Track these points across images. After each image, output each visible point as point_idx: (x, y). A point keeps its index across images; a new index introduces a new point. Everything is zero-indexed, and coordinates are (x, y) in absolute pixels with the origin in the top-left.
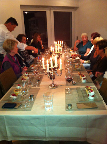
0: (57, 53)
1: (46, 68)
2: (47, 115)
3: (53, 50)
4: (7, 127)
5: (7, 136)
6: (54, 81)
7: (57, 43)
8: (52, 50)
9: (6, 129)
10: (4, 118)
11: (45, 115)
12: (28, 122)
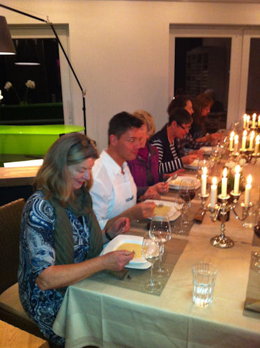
0: (245, 150)
1: (208, 195)
2: (195, 317)
3: (237, 142)
4: (104, 321)
5: (102, 339)
6: (225, 230)
7: (251, 119)
8: (234, 141)
9: (101, 323)
10: (100, 302)
11: (191, 316)
12: (151, 322)
